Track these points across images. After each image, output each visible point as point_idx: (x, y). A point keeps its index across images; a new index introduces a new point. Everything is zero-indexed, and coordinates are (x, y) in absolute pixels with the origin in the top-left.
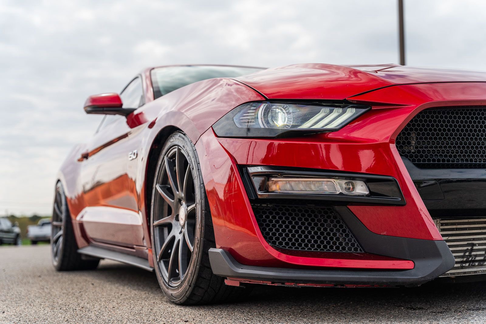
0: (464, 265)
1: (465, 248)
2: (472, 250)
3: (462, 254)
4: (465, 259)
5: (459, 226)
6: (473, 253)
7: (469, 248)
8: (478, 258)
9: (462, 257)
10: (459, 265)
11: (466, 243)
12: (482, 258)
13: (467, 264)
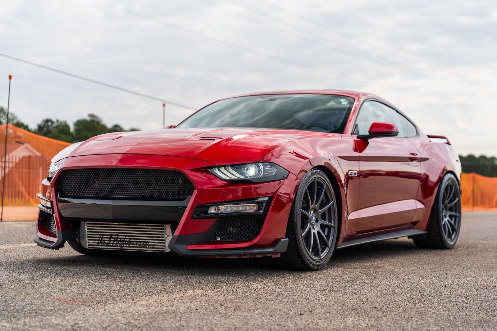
0: (99, 244)
1: (99, 236)
2: (103, 238)
3: (98, 239)
4: (99, 242)
5: (95, 225)
6: (103, 239)
7: (101, 236)
8: (106, 242)
9: (98, 240)
10: (97, 244)
11: (99, 233)
12: (108, 242)
13: (101, 244)
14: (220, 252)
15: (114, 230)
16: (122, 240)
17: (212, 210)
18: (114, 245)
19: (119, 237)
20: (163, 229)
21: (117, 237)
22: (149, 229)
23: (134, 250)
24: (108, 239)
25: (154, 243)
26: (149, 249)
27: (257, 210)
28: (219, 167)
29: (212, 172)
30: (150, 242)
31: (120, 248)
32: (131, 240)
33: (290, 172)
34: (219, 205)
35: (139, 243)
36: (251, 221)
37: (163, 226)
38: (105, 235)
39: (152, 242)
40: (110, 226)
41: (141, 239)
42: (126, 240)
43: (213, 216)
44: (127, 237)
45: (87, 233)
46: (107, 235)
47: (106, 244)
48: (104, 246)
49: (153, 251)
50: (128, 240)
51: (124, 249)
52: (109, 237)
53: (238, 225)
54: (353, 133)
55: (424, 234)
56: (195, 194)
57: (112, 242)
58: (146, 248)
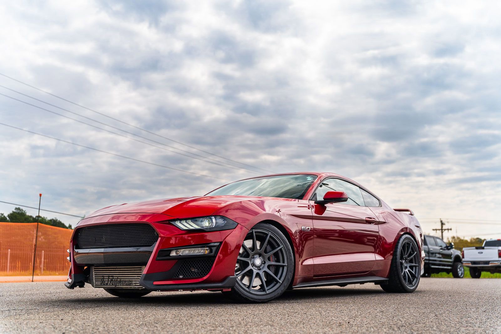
10: (100, 284)
11: (102, 276)
12: (107, 282)
13: (103, 284)
14: (177, 286)
15: (111, 273)
16: (116, 280)
17: (173, 254)
18: (111, 284)
19: (114, 278)
20: (141, 270)
21: (112, 278)
22: (132, 270)
23: (123, 287)
24: (107, 280)
25: (136, 281)
26: (132, 287)
27: (210, 252)
28: (180, 220)
29: (174, 224)
30: (133, 281)
31: (114, 286)
32: (122, 280)
33: (238, 224)
34: (178, 249)
35: (126, 282)
36: (205, 262)
37: (141, 268)
38: (105, 277)
39: (135, 281)
40: (108, 270)
41: (127, 279)
42: (118, 280)
43: (174, 258)
44: (119, 278)
45: (94, 276)
46: (106, 277)
47: (106, 284)
48: (105, 285)
49: (135, 287)
50: (119, 280)
51: (117, 287)
52: (108, 278)
53: (198, 266)
54: (311, 199)
55: (386, 281)
56: (159, 241)
57: (109, 282)
58: (131, 285)
